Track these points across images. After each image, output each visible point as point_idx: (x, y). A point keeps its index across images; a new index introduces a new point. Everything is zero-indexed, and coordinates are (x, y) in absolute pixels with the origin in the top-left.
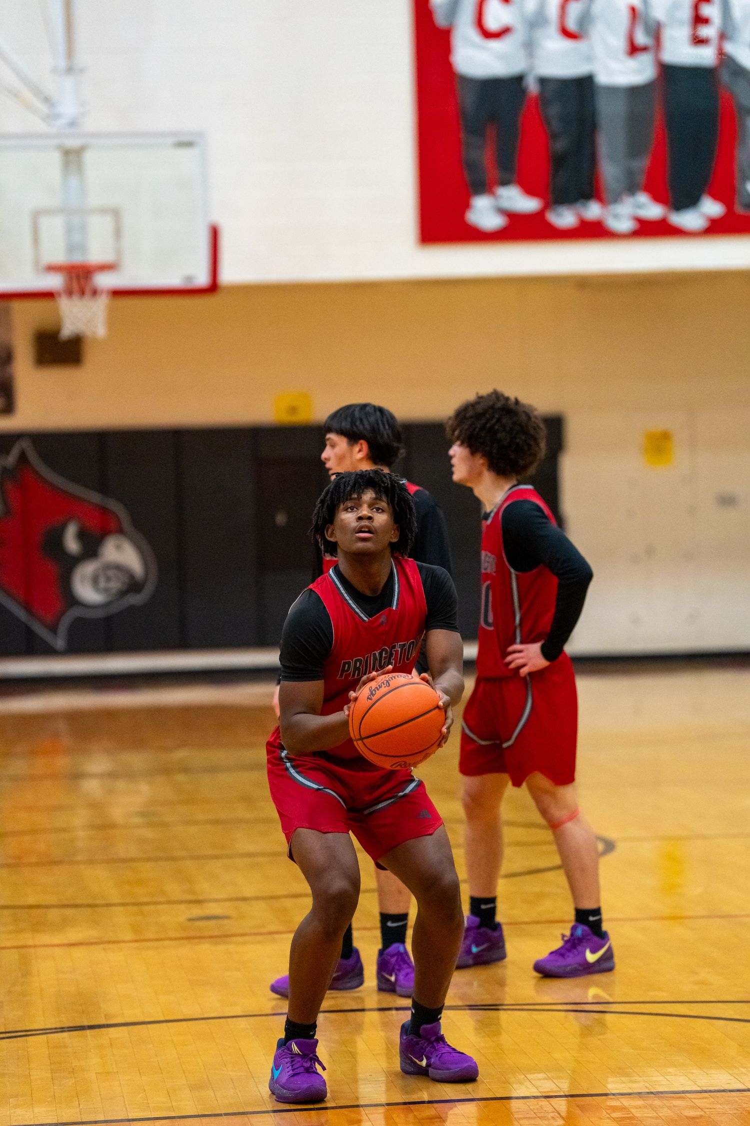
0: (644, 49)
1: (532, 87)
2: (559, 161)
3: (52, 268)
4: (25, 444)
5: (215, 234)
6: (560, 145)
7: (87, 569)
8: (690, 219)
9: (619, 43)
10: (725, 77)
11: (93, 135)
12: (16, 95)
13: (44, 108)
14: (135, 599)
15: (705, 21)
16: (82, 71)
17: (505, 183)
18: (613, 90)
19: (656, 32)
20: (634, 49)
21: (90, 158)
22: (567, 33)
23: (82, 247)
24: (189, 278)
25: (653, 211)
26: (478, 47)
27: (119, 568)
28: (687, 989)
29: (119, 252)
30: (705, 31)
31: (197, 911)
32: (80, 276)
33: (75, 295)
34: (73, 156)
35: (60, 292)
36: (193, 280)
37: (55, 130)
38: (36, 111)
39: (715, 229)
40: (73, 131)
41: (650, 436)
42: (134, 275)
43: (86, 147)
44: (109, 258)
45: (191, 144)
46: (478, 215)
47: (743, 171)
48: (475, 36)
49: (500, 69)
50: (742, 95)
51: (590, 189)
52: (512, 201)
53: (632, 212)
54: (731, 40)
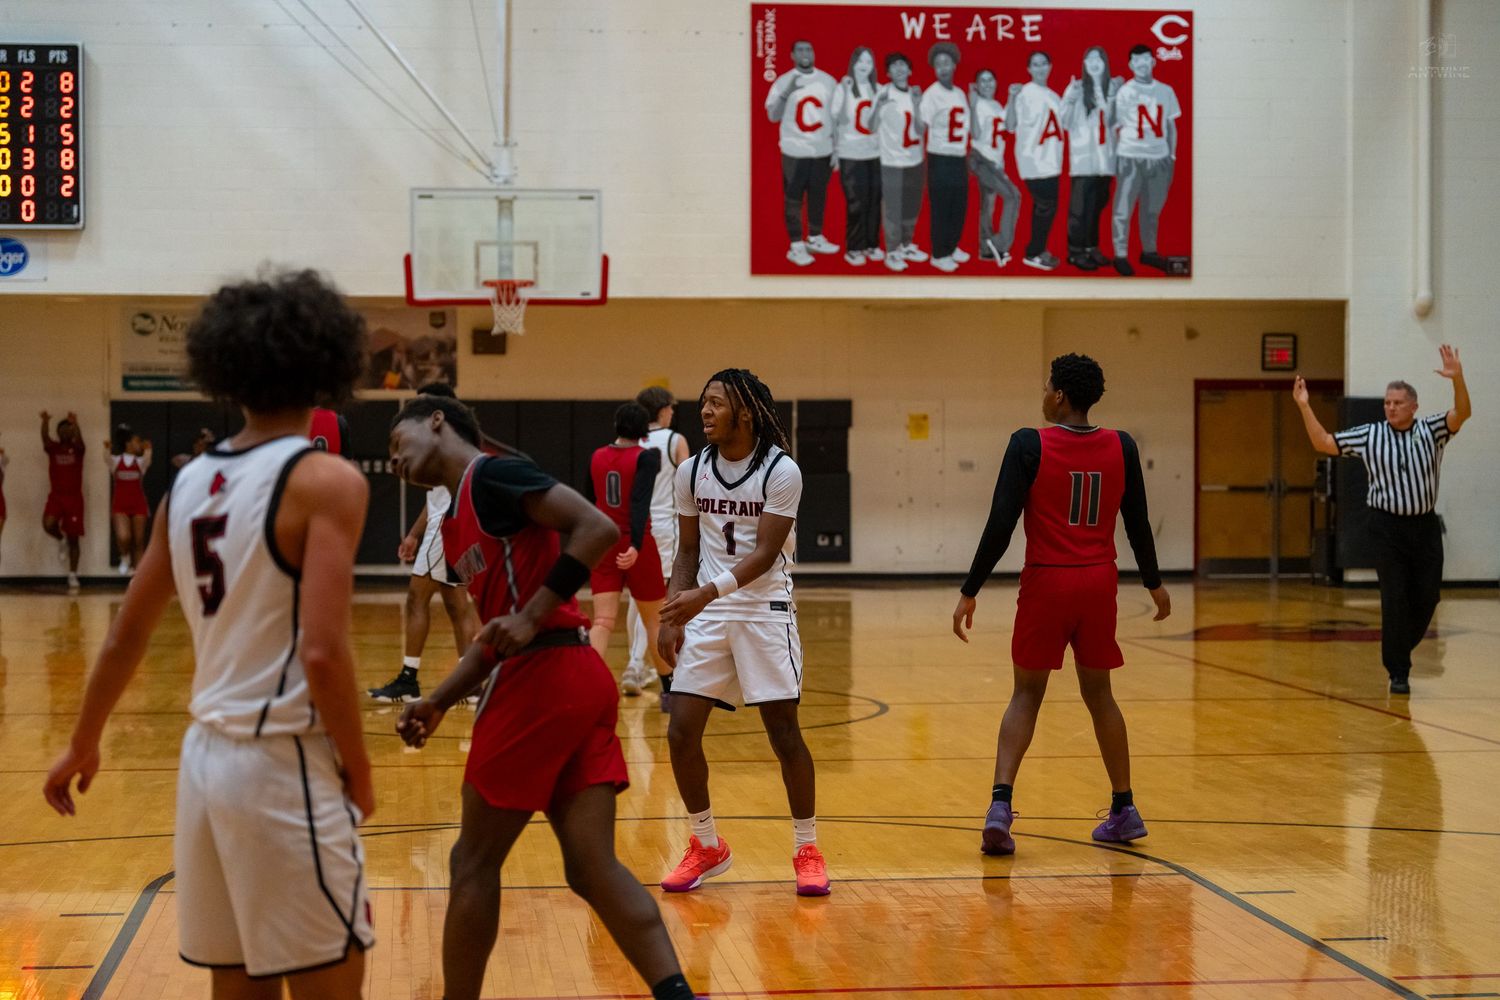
0: (916, 142)
1: (837, 167)
2: (853, 219)
3: (488, 284)
5: (605, 261)
6: (853, 208)
8: (946, 264)
9: (899, 138)
10: (972, 164)
11: (522, 190)
12: (468, 161)
13: (483, 168)
15: (960, 125)
17: (814, 234)
18: (893, 170)
19: (925, 133)
20: (908, 143)
21: (517, 205)
22: (859, 128)
23: (510, 269)
24: (584, 294)
25: (920, 257)
26: (797, 136)
28: (945, 810)
29: (536, 273)
30: (958, 133)
32: (507, 290)
33: (504, 303)
34: (506, 205)
35: (494, 300)
36: (588, 294)
37: (494, 186)
38: (481, 172)
39: (963, 271)
40: (507, 187)
41: (913, 418)
42: (546, 290)
43: (515, 198)
44: (529, 277)
45: (591, 198)
46: (795, 255)
47: (984, 232)
48: (796, 128)
49: (812, 152)
50: (985, 178)
51: (876, 240)
52: (819, 246)
53: (904, 256)
54: (976, 139)
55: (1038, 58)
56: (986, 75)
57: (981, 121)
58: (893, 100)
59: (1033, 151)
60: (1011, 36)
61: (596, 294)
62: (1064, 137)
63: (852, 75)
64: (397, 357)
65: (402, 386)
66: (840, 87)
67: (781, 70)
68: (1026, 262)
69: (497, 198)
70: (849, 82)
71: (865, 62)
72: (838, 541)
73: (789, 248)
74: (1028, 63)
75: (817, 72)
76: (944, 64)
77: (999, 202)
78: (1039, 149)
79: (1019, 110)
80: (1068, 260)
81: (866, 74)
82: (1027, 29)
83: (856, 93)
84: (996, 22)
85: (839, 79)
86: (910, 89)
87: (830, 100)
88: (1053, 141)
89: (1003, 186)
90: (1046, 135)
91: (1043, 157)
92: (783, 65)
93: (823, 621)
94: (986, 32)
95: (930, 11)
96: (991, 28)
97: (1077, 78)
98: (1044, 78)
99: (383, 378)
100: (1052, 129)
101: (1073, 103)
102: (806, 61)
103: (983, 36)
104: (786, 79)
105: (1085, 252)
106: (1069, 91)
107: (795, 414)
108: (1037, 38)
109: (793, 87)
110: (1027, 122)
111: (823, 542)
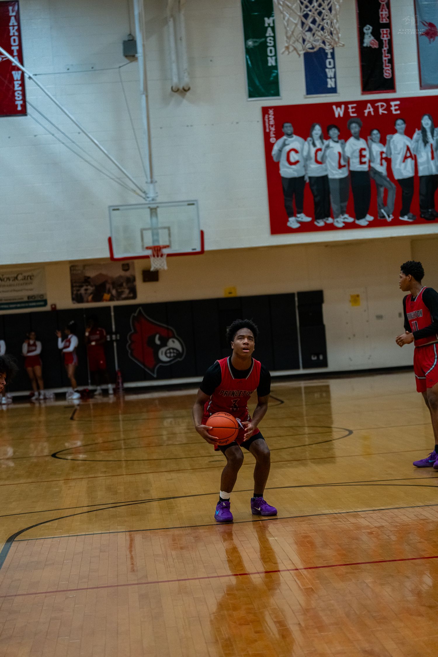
0: (344, 166)
1: (307, 179)
2: (317, 204)
3: (147, 248)
4: (141, 308)
5: (202, 233)
6: (317, 199)
7: (164, 349)
8: (363, 222)
9: (335, 164)
10: (372, 174)
11: (160, 203)
12: (134, 191)
13: (143, 195)
14: (179, 359)
15: (364, 156)
16: (156, 182)
17: (299, 213)
18: (334, 180)
19: (348, 161)
20: (340, 167)
21: (159, 210)
22: (317, 162)
23: (158, 241)
24: (193, 249)
25: (350, 220)
26: (288, 168)
27: (173, 349)
29: (170, 241)
30: (364, 160)
31: (212, 459)
32: (157, 250)
33: (156, 257)
34: (154, 210)
35: (151, 256)
36: (195, 249)
37: (147, 202)
38: (141, 196)
39: (371, 225)
40: (153, 202)
41: (352, 297)
42: (176, 249)
43: (158, 207)
44: (167, 243)
45: (193, 204)
46: (291, 224)
47: (379, 206)
48: (287, 164)
49: (296, 175)
50: (378, 180)
51: (329, 214)
52: (302, 218)
53: (343, 220)
54: (373, 162)
55: (399, 122)
56: (375, 132)
57: (374, 153)
58: (332, 147)
59: (400, 165)
60: (386, 112)
61: (199, 249)
62: (415, 158)
63: (311, 136)
64: (108, 286)
65: (111, 299)
66: (306, 143)
67: (278, 137)
68: (401, 218)
69: (149, 207)
70: (310, 140)
71: (317, 130)
72: (321, 357)
73: (288, 221)
74: (394, 124)
75: (295, 137)
76: (355, 128)
77: (386, 191)
78: (403, 165)
79: (392, 147)
80: (421, 217)
81: (318, 136)
82: (393, 108)
83: (314, 145)
84: (378, 106)
85: (305, 139)
86: (340, 141)
87: (302, 149)
88: (409, 160)
89: (387, 183)
90: (406, 158)
91: (405, 168)
92: (279, 135)
93: (317, 395)
94: (374, 111)
95: (346, 104)
96: (376, 109)
97: (419, 130)
98: (402, 131)
99: (102, 296)
100: (408, 155)
101: (417, 141)
102: (289, 132)
103: (372, 113)
104: (280, 141)
105: (428, 212)
106: (415, 136)
107: (296, 299)
108: (398, 112)
109: (284, 145)
110: (396, 152)
111: (314, 358)
